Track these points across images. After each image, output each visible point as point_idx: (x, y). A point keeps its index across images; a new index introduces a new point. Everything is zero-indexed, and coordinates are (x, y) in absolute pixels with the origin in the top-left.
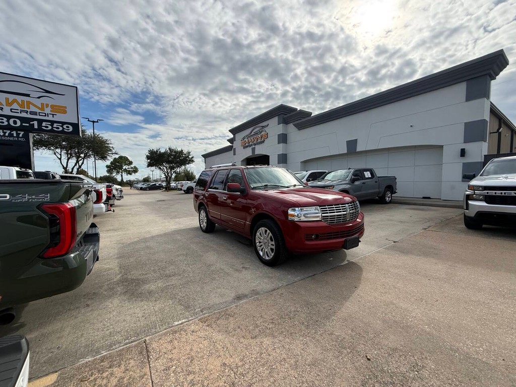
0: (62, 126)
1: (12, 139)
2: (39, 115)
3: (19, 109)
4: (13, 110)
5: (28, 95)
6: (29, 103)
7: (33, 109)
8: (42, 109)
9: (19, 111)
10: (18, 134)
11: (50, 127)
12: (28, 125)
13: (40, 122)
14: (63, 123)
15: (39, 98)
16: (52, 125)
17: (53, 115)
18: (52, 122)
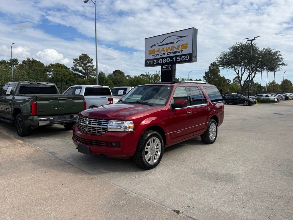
0: (185, 57)
1: (167, 69)
2: (177, 53)
3: (170, 52)
4: (168, 54)
5: (173, 43)
6: (174, 47)
7: (175, 50)
8: (178, 49)
9: (170, 53)
10: (169, 66)
11: (180, 59)
12: (172, 60)
13: (176, 56)
14: (185, 55)
15: (177, 42)
16: (181, 58)
17: (182, 51)
18: (181, 56)
